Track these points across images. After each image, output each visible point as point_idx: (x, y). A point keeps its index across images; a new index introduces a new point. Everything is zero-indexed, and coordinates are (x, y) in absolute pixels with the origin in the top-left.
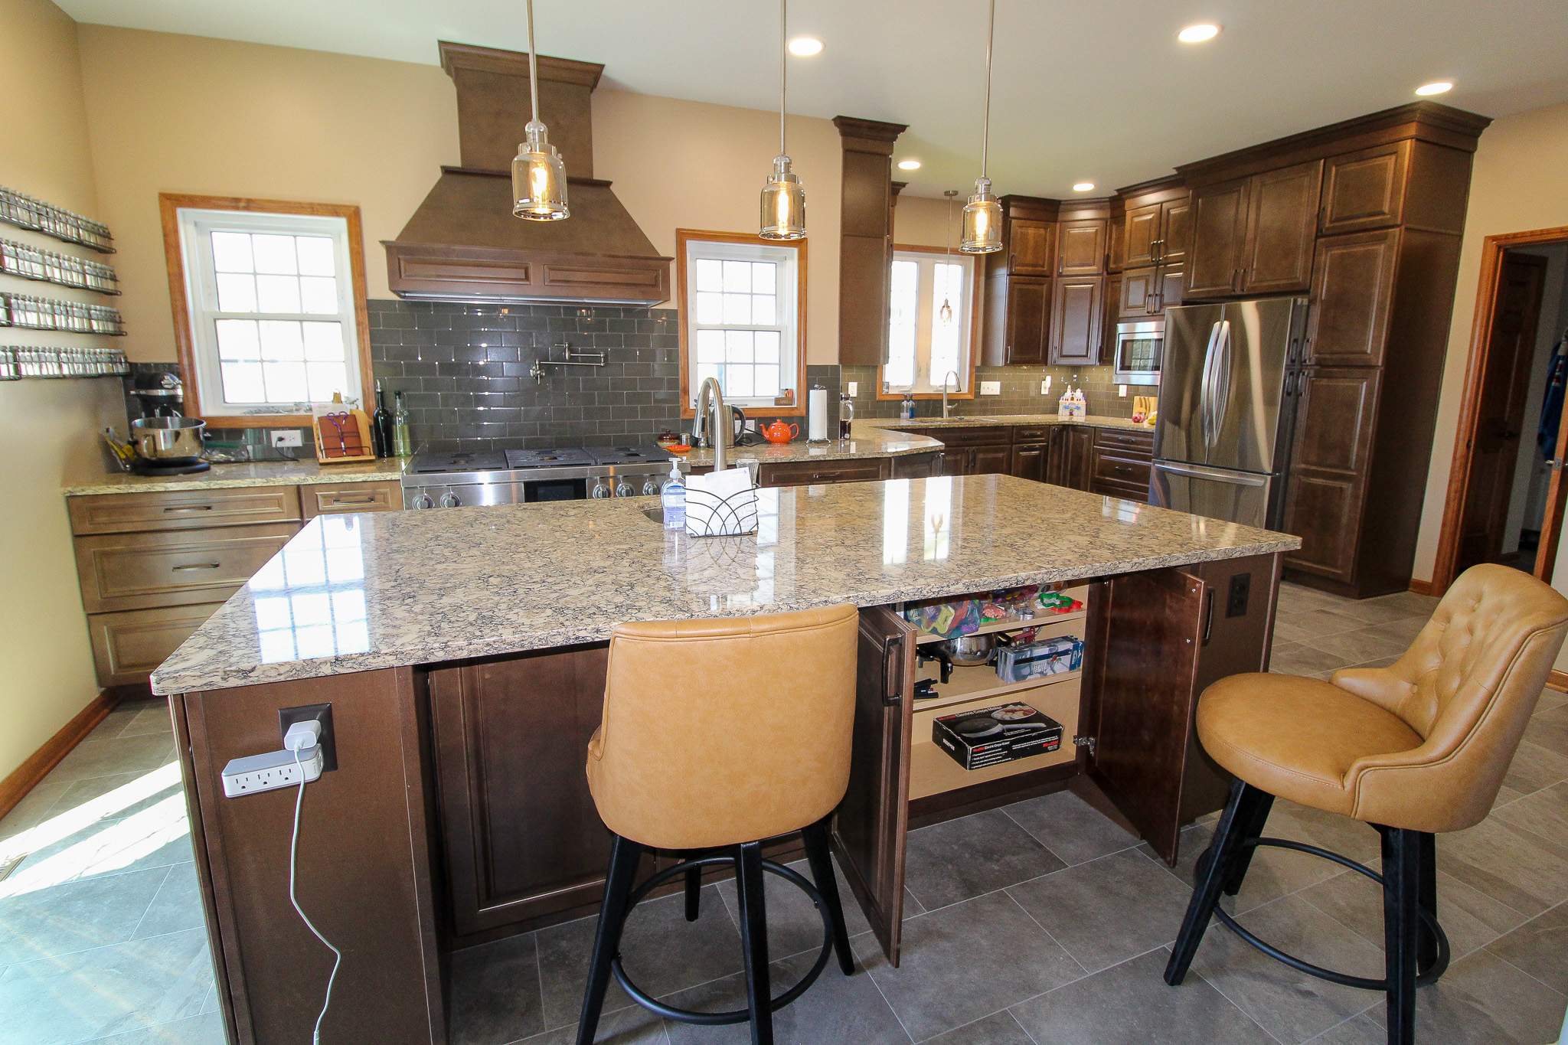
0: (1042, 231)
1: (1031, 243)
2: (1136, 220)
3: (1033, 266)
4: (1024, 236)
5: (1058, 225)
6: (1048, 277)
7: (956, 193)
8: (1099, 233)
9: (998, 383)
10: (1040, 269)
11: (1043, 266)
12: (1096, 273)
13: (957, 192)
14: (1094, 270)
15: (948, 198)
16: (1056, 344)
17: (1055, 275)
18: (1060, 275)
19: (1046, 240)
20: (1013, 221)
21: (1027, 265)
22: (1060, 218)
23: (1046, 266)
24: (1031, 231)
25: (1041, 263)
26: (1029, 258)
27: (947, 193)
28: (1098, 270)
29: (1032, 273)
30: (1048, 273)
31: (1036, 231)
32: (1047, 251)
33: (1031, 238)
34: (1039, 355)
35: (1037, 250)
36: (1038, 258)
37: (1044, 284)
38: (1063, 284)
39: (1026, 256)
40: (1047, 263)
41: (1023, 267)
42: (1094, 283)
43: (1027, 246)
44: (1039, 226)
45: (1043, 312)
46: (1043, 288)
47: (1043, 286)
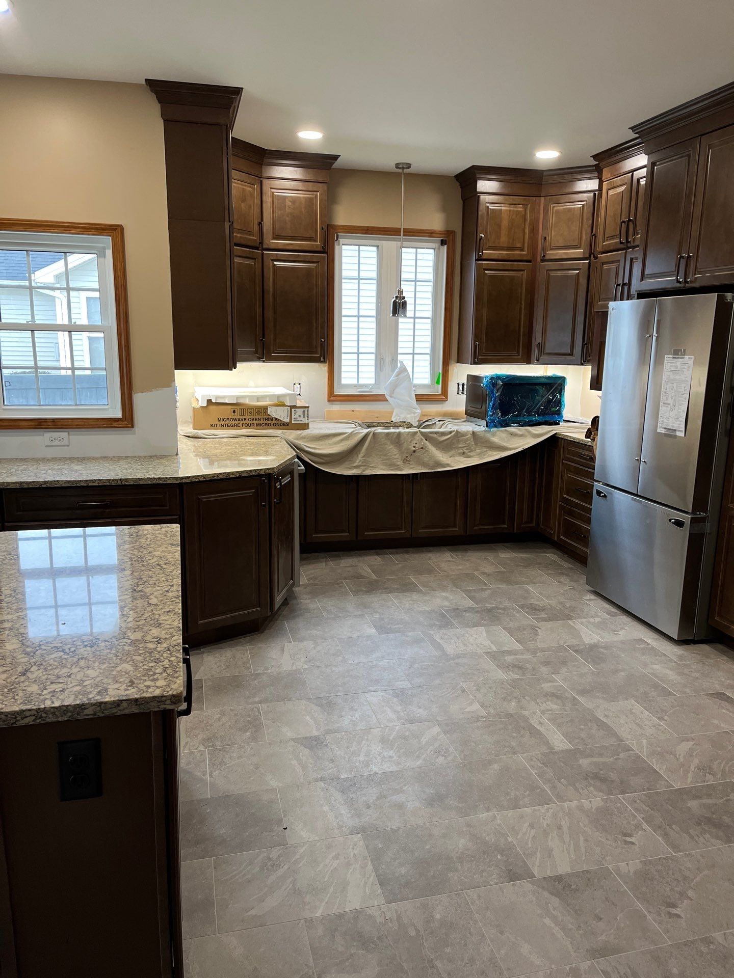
0: (520, 208)
1: (505, 223)
2: (611, 192)
3: (509, 249)
4: (496, 215)
5: (542, 199)
6: (530, 261)
7: (409, 166)
8: (585, 208)
10: (517, 252)
12: (582, 256)
13: (410, 164)
14: (580, 253)
15: (400, 171)
16: (539, 340)
17: (538, 260)
18: (544, 260)
19: (525, 220)
20: (482, 197)
21: (501, 248)
22: (543, 193)
23: (526, 249)
24: (505, 208)
25: (518, 245)
26: (504, 240)
27: (397, 166)
28: (584, 252)
29: (506, 258)
30: (529, 258)
31: (512, 209)
32: (527, 231)
33: (505, 217)
34: (518, 352)
35: (513, 231)
36: (513, 240)
37: (524, 270)
38: (547, 270)
39: (499, 237)
40: (526, 245)
41: (493, 251)
42: (580, 269)
43: (499, 226)
44: (514, 203)
45: (523, 302)
46: (522, 274)
47: (522, 273)
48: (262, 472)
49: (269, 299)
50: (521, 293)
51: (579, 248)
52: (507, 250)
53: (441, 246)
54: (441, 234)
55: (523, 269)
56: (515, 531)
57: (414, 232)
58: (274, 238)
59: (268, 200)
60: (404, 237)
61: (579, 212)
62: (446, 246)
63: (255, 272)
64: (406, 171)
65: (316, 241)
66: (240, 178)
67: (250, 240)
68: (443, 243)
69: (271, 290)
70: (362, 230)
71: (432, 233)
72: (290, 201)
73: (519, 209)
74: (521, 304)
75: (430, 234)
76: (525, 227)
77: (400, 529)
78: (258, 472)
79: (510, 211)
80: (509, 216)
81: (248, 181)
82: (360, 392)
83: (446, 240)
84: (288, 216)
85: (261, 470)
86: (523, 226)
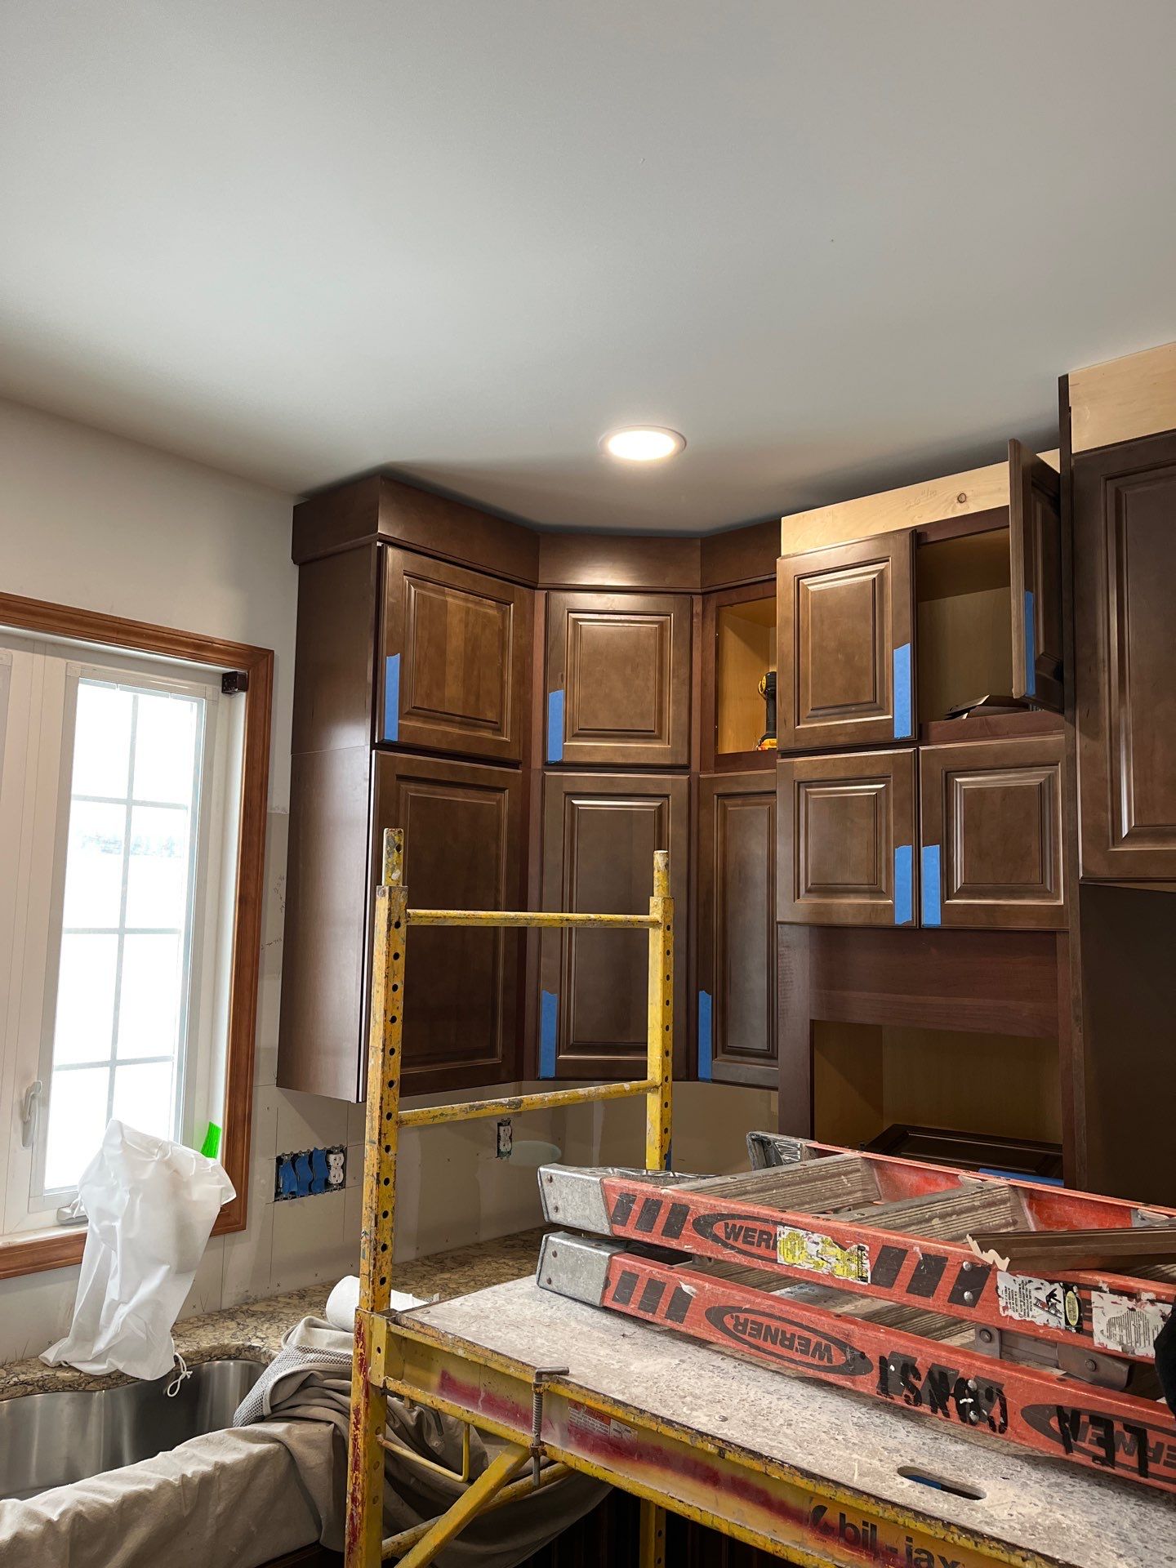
0: (490, 609)
1: (456, 643)
2: (816, 585)
3: (465, 722)
4: (433, 614)
5: (540, 596)
6: (514, 765)
8: (670, 634)
10: (487, 734)
11: (498, 730)
14: (663, 752)
17: (537, 763)
19: (503, 646)
20: (391, 551)
21: (447, 718)
22: (543, 580)
23: (507, 728)
24: (454, 601)
25: (490, 715)
26: (453, 692)
28: (675, 754)
29: (460, 748)
30: (514, 754)
31: (470, 605)
32: (509, 678)
33: (455, 623)
35: (475, 673)
36: (478, 697)
37: (502, 790)
38: (567, 794)
39: (440, 684)
40: (508, 717)
41: (424, 722)
42: (667, 796)
43: (441, 651)
44: (478, 589)
45: (503, 888)
46: (499, 802)
47: (498, 796)
50: (498, 857)
51: (659, 737)
52: (462, 724)
53: (223, 698)
54: (229, 653)
55: (501, 786)
61: (652, 642)
62: (242, 699)
68: (230, 684)
73: (491, 612)
74: (497, 890)
75: (198, 647)
76: (503, 664)
79: (468, 611)
80: (466, 626)
83: (243, 676)
86: (500, 661)
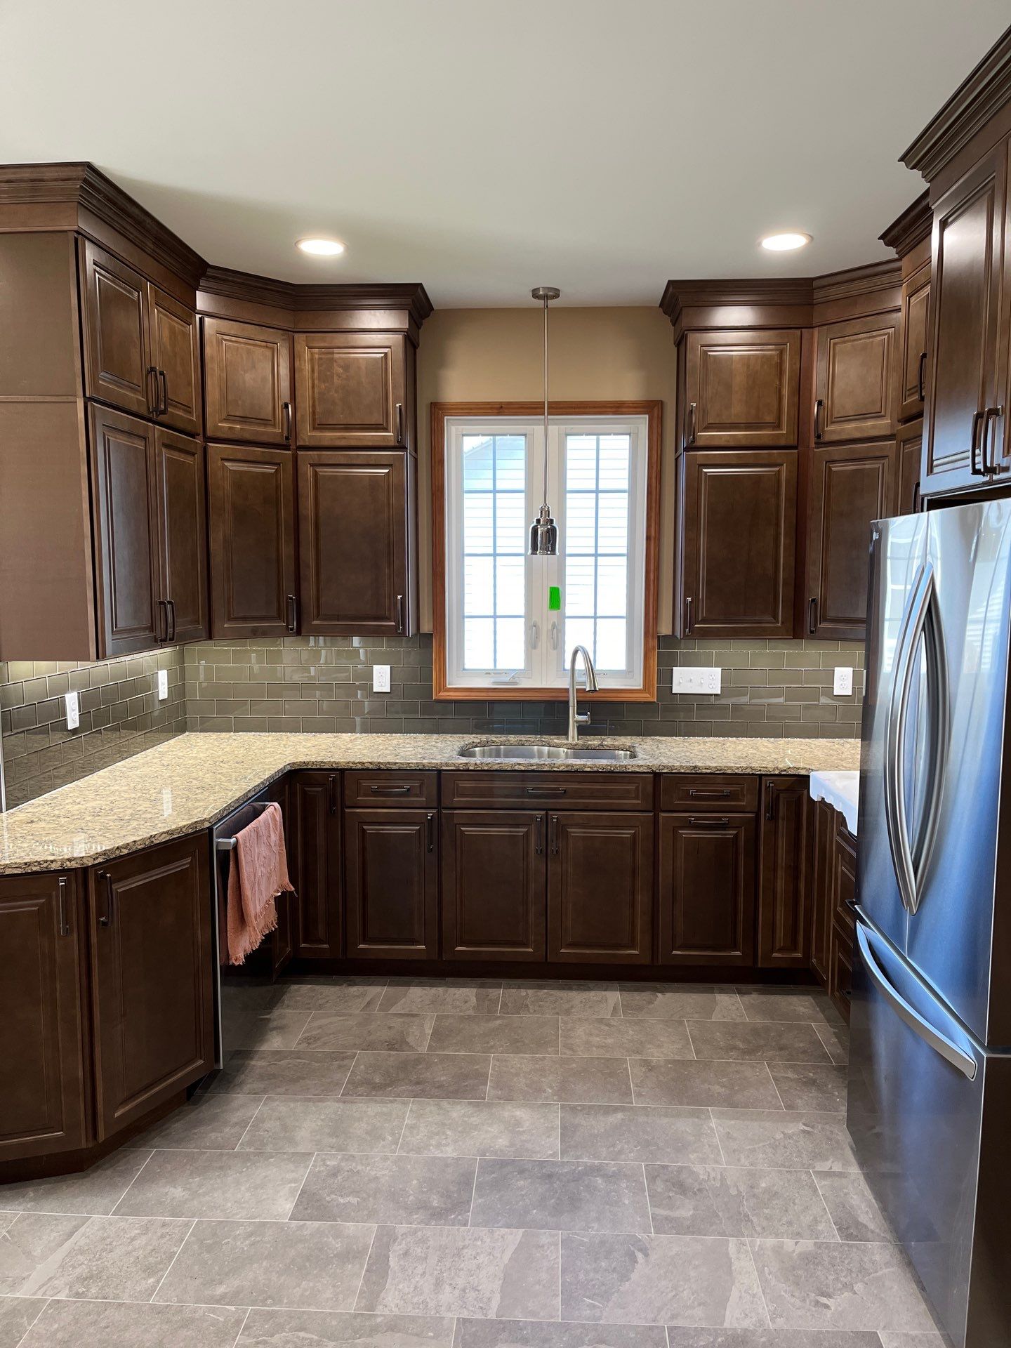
0: (770, 351)
1: (739, 380)
2: (913, 301)
3: (748, 427)
4: (721, 366)
6: (793, 447)
7: (556, 294)
8: (894, 341)
9: (719, 670)
10: (769, 432)
11: (778, 428)
12: (888, 433)
13: (559, 290)
15: (540, 303)
16: (814, 594)
17: (812, 444)
18: (819, 443)
19: (781, 373)
20: (690, 335)
21: (733, 427)
23: (784, 425)
24: (738, 353)
25: (769, 419)
26: (737, 410)
27: (535, 294)
28: (891, 425)
31: (753, 353)
32: (785, 392)
33: (739, 368)
34: (775, 616)
35: (756, 393)
36: (758, 410)
37: (781, 464)
38: (827, 462)
39: (727, 407)
40: (785, 418)
41: (717, 431)
43: (728, 387)
44: (758, 342)
45: (783, 525)
46: (778, 472)
47: (777, 468)
48: (54, 866)
49: (308, 529)
50: (778, 505)
51: (885, 416)
52: (746, 429)
55: (780, 461)
56: (759, 965)
57: (584, 408)
58: (315, 429)
59: (303, 368)
60: (550, 417)
61: (881, 349)
63: (278, 487)
64: (552, 303)
65: (386, 430)
66: (239, 334)
67: (263, 433)
69: (311, 515)
70: (491, 408)
71: (618, 407)
72: (341, 367)
73: (769, 353)
74: (778, 526)
75: (616, 408)
76: (781, 383)
77: (525, 945)
78: (45, 865)
79: (750, 357)
81: (261, 338)
82: (494, 683)
84: (337, 391)
85: (52, 861)
86: (778, 383)
